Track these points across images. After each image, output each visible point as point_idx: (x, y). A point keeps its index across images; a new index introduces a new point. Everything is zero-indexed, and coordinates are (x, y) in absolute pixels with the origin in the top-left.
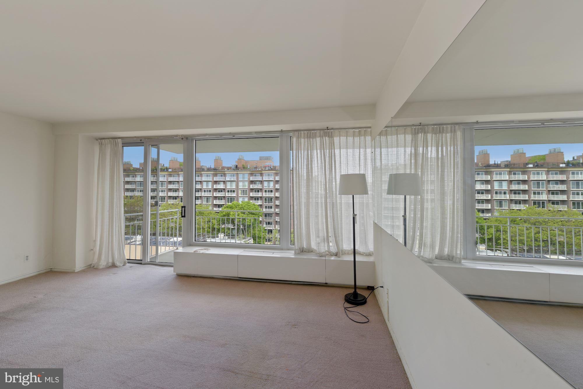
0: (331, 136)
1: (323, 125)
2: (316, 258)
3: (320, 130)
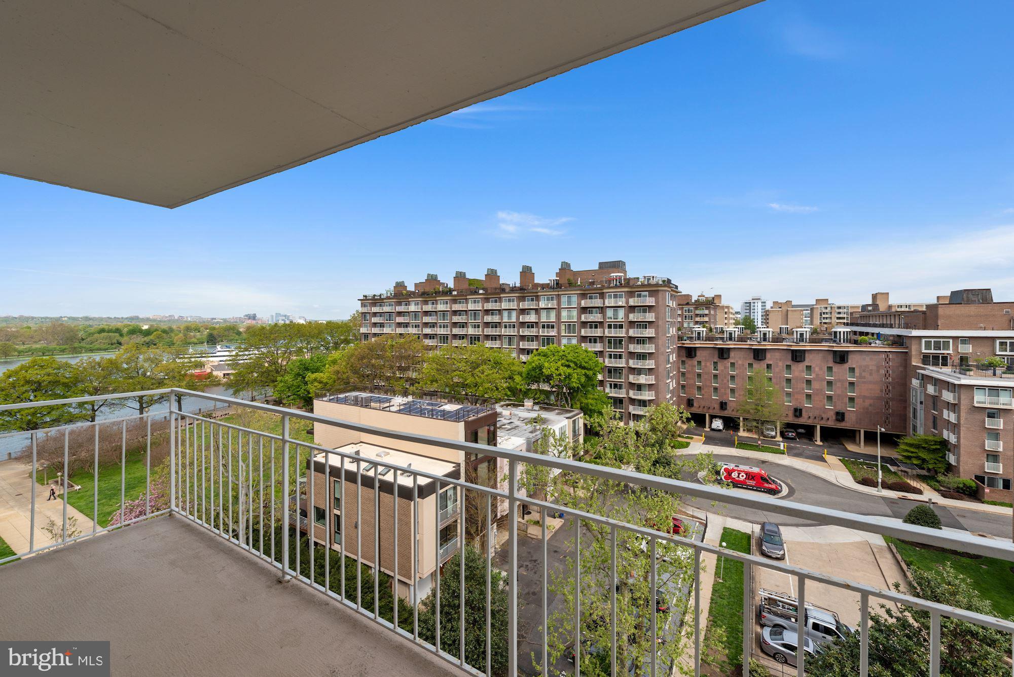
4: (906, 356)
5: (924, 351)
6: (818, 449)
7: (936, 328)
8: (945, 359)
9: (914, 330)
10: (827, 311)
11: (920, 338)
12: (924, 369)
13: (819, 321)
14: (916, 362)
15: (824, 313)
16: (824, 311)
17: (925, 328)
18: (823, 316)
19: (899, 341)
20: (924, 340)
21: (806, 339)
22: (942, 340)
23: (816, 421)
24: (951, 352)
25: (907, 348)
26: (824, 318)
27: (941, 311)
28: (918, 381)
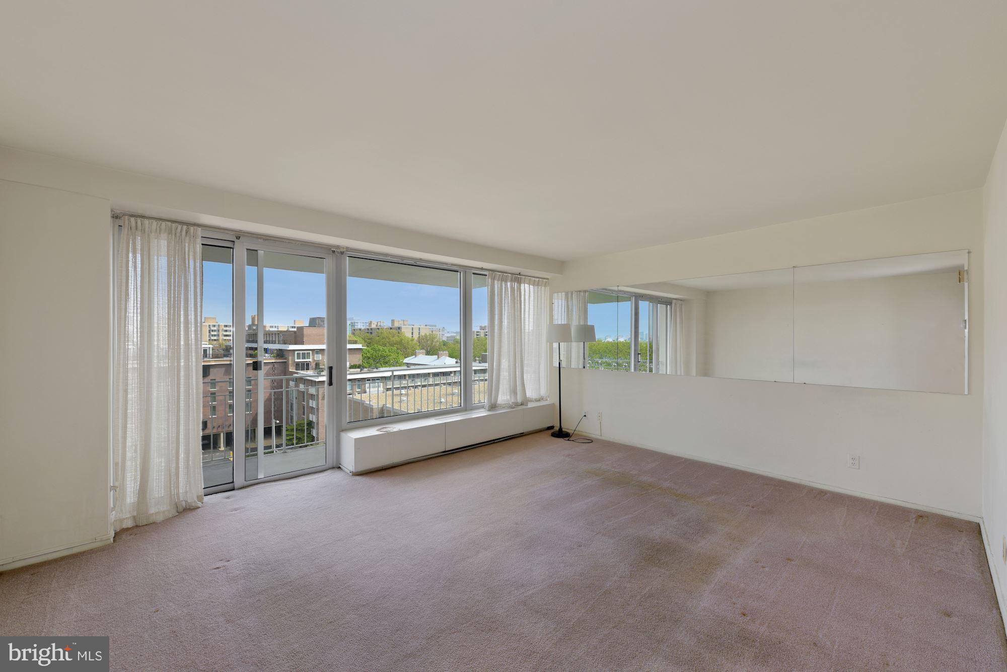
0: (519, 282)
1: (516, 270)
2: (509, 410)
3: (512, 274)
4: (285, 364)
5: (297, 360)
6: (223, 454)
7: (302, 343)
8: (308, 365)
9: (290, 345)
10: (215, 328)
11: (294, 351)
12: (297, 373)
13: (208, 339)
14: (292, 369)
15: (212, 331)
16: (213, 328)
17: (296, 344)
18: (212, 333)
19: (281, 354)
20: (296, 352)
21: (209, 354)
22: (306, 352)
23: (220, 429)
24: (311, 360)
25: (286, 359)
26: (212, 335)
27: (306, 331)
28: (294, 383)
